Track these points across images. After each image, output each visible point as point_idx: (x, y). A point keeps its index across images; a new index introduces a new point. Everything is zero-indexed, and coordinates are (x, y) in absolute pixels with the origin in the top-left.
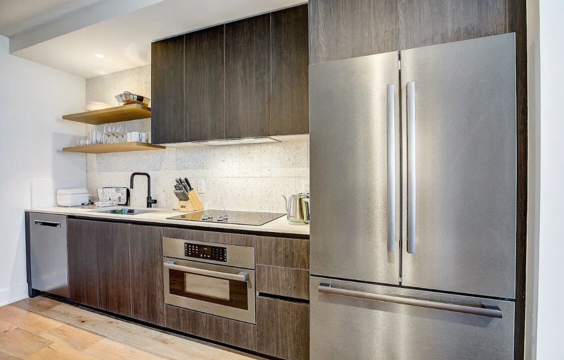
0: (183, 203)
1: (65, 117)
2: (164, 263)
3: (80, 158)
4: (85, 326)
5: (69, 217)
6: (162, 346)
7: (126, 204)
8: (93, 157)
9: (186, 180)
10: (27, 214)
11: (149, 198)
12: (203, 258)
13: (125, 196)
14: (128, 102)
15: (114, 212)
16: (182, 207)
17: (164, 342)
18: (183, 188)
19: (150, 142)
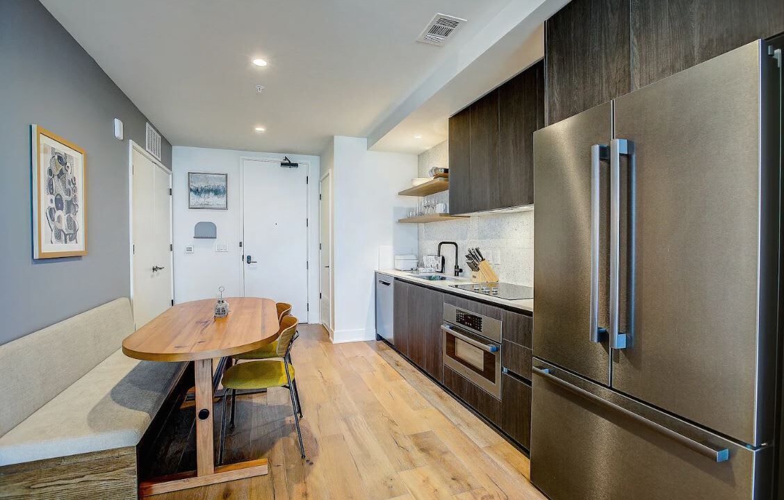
0: (474, 273)
1: (400, 194)
2: (442, 326)
3: (414, 227)
4: (398, 368)
5: (397, 279)
6: (437, 399)
7: (442, 272)
8: (422, 226)
9: (477, 250)
10: (376, 273)
11: (457, 267)
12: (467, 325)
13: (440, 265)
14: (437, 176)
15: (430, 278)
16: (474, 277)
17: (441, 397)
18: (475, 258)
19: (448, 212)
